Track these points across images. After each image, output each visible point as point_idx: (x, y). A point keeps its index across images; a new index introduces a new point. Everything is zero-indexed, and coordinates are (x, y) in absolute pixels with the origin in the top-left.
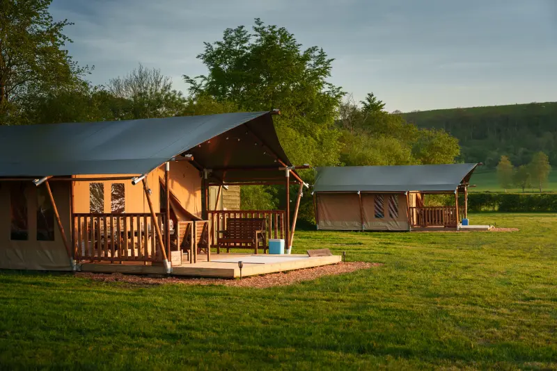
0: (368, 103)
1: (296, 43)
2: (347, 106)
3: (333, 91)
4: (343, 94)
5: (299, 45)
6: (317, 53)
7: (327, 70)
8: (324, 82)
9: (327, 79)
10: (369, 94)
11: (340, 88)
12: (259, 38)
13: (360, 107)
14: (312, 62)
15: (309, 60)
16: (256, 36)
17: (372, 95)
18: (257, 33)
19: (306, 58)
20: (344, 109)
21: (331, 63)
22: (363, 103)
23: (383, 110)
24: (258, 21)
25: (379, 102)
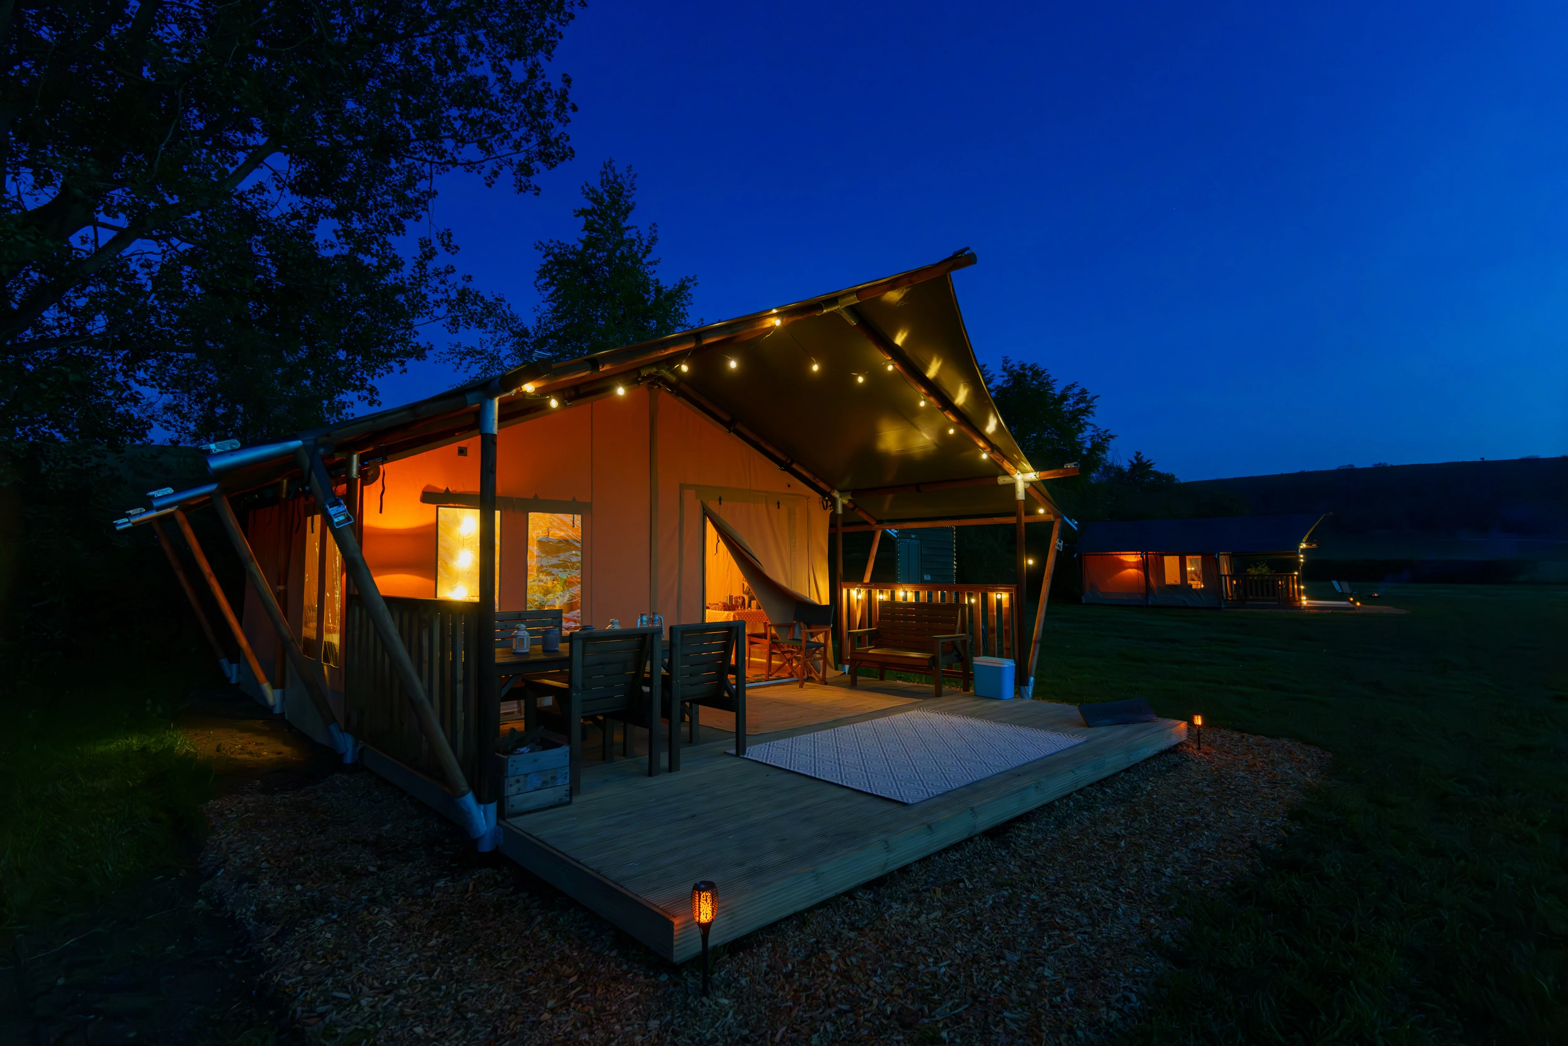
0: (1135, 462)
1: (1051, 378)
2: (1111, 467)
3: (1098, 435)
4: (1111, 437)
5: (1054, 381)
6: (1076, 390)
7: (1091, 409)
8: (1087, 423)
9: (1090, 419)
10: (1137, 452)
11: (1107, 431)
12: (1006, 378)
13: (1126, 466)
14: (1071, 401)
15: (1067, 399)
16: (1003, 376)
17: (1140, 453)
18: (1006, 374)
19: (1064, 397)
20: (1109, 469)
21: (1094, 400)
22: (1131, 462)
23: (1153, 469)
24: (1006, 361)
25: (1148, 461)
